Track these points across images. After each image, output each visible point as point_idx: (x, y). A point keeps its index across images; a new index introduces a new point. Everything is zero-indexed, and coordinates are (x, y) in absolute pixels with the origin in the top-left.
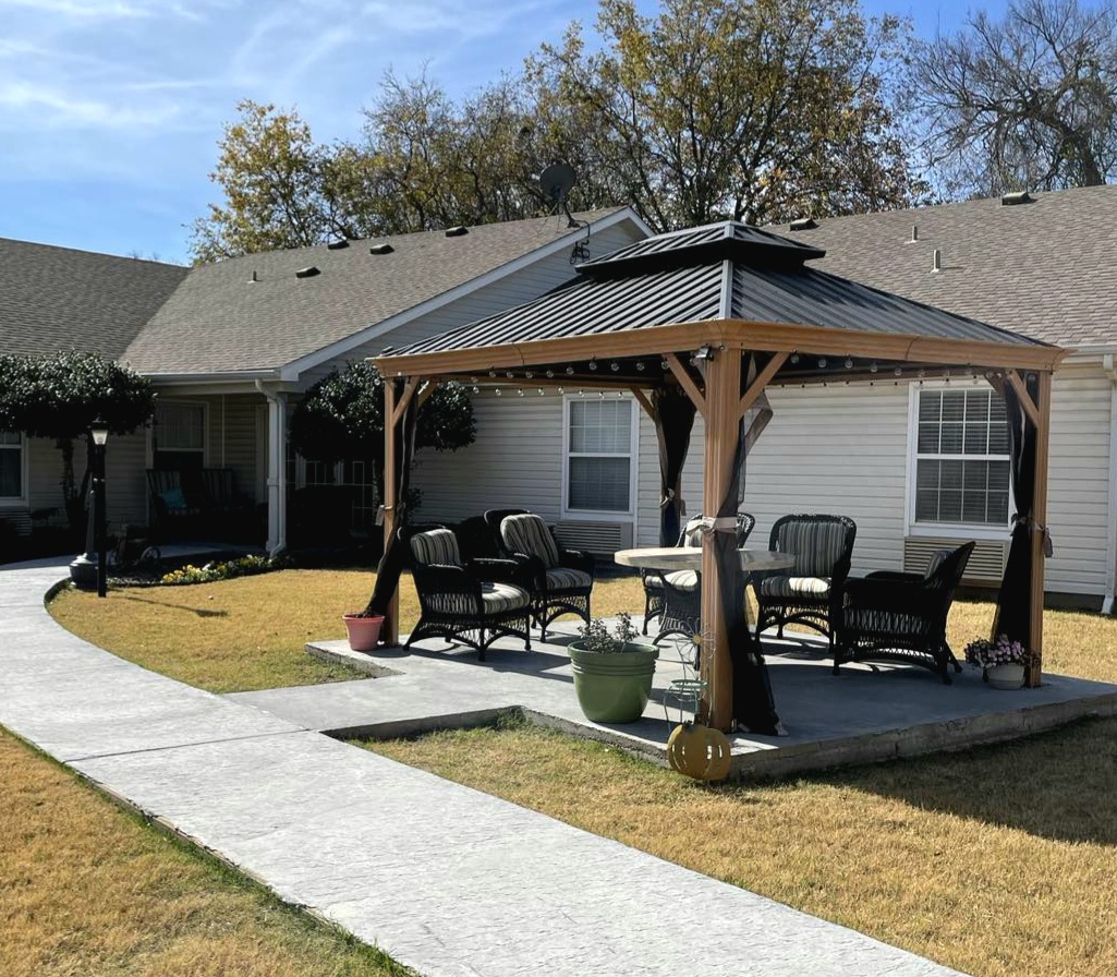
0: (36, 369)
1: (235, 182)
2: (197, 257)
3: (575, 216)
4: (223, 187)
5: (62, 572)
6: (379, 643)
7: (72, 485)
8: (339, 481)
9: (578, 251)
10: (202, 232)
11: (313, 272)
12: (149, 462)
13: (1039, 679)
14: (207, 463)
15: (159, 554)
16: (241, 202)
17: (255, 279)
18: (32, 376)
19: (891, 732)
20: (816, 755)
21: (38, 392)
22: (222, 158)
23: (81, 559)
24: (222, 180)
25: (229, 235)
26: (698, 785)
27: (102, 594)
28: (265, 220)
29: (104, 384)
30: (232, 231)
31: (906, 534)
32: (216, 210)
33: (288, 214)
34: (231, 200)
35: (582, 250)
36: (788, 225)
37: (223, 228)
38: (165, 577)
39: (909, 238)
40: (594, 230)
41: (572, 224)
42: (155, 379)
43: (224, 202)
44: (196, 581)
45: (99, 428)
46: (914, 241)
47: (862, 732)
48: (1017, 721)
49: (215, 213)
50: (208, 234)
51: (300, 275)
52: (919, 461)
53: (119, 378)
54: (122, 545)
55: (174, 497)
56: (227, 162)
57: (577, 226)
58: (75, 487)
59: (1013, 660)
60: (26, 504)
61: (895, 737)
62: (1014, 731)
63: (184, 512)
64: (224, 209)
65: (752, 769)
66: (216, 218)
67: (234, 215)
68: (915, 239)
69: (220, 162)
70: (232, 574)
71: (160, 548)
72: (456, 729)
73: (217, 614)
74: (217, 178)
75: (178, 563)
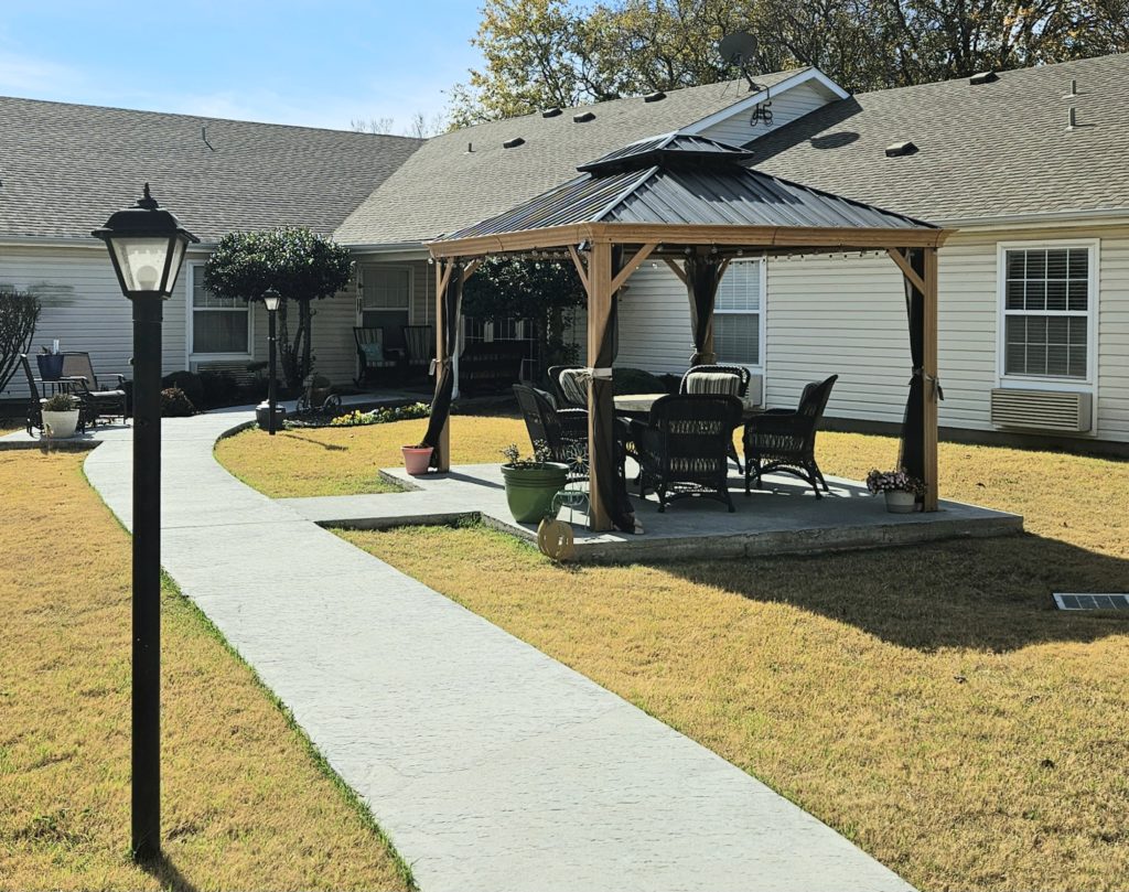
0: (254, 244)
1: (493, 47)
2: (455, 121)
3: (757, 80)
4: (482, 51)
5: (250, 416)
6: (430, 469)
7: (286, 341)
8: (520, 337)
9: (760, 113)
10: (460, 97)
11: (519, 142)
12: (359, 321)
13: (936, 505)
14: (412, 320)
15: (340, 401)
16: (498, 65)
17: (470, 151)
18: (250, 249)
19: (740, 535)
20: (664, 548)
21: (253, 263)
22: (482, 24)
23: (265, 405)
24: (482, 45)
25: (487, 98)
26: (553, 564)
27: (272, 433)
28: (523, 81)
29: (308, 255)
30: (489, 94)
31: (997, 386)
32: (474, 74)
33: (545, 75)
34: (489, 63)
35: (764, 111)
36: (968, 79)
37: (481, 91)
38: (335, 420)
39: (1068, 93)
40: (773, 93)
41: (754, 87)
42: (353, 249)
43: (483, 66)
44: (361, 423)
45: (271, 296)
46: (1072, 95)
47: (712, 534)
48: (876, 535)
49: (473, 77)
50: (465, 98)
51: (506, 146)
52: (1007, 316)
53: (319, 248)
54: (309, 392)
55: (374, 350)
56: (486, 28)
57: (757, 89)
58: (289, 344)
59: (897, 487)
60: (251, 358)
61: (745, 540)
62: (873, 542)
63: (380, 364)
64: (483, 72)
65: (603, 554)
66: (473, 83)
67: (492, 76)
68: (1074, 93)
69: (479, 28)
70: (394, 418)
71: (342, 398)
72: (421, 525)
73: (340, 448)
74: (477, 43)
75: (349, 409)
